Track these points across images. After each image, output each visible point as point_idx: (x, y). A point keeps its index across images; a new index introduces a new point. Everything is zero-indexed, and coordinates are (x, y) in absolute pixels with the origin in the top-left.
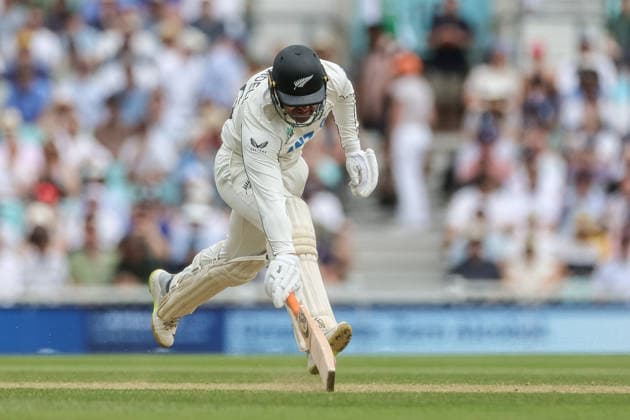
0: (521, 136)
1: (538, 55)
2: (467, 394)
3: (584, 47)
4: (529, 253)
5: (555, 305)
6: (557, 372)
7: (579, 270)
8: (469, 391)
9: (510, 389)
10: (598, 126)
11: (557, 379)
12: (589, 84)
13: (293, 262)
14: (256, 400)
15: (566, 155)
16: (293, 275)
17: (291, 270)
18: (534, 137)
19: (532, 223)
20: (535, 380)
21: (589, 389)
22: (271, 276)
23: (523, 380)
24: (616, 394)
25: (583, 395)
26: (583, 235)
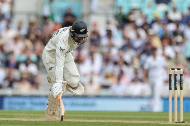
0: (90, 48)
1: (95, 25)
2: (72, 122)
3: (108, 23)
4: (91, 82)
5: (98, 97)
6: (98, 116)
7: (105, 87)
8: (73, 121)
9: (85, 121)
10: (111, 46)
11: (98, 118)
12: (109, 34)
13: (60, 85)
14: (12, 123)
15: (103, 54)
16: (60, 89)
17: (59, 88)
18: (93, 48)
19: (92, 73)
20: (92, 118)
21: (107, 121)
22: (53, 89)
23: (88, 118)
24: (115, 123)
25: (106, 123)
26: (107, 77)
